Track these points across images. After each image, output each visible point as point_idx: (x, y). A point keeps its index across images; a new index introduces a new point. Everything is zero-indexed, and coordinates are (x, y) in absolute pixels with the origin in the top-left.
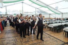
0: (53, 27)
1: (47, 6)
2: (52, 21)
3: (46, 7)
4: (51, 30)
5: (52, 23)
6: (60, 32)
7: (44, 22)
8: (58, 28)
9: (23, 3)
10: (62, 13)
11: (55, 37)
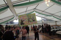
1: (52, 15)
2: (60, 28)
7: (52, 29)
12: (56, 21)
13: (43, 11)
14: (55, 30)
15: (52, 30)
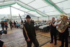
0: (43, 28)
3: (35, 11)
4: (42, 31)
5: (41, 25)
6: (49, 32)
7: (35, 24)
8: (47, 29)
9: (11, 7)
10: (49, 16)
11: (45, 36)
12: (38, 17)
13: (27, 5)
14: (38, 25)
15: (35, 26)
